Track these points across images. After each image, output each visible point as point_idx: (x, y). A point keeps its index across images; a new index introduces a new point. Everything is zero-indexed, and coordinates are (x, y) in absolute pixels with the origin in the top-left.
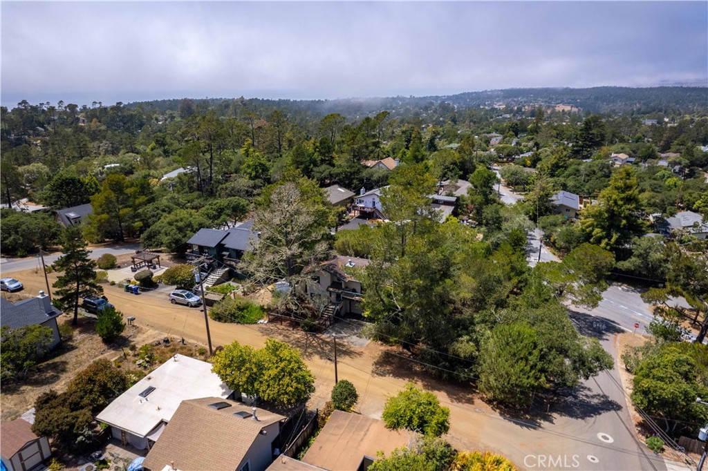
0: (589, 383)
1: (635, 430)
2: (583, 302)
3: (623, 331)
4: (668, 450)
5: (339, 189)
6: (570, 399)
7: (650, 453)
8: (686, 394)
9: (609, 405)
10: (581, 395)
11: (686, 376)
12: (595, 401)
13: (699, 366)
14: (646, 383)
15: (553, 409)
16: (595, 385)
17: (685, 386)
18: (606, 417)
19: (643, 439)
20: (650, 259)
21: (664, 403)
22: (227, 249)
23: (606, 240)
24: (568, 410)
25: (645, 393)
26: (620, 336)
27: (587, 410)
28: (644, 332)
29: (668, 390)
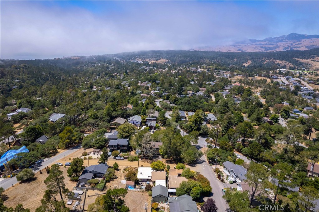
0: (200, 158)
1: (208, 164)
2: (195, 143)
3: (202, 148)
4: (213, 165)
5: (121, 119)
6: (198, 162)
7: (211, 166)
8: (214, 156)
9: (204, 161)
10: (200, 160)
11: (214, 154)
12: (202, 161)
13: (215, 152)
14: (209, 156)
15: (197, 164)
16: (201, 159)
17: (214, 155)
18: (204, 163)
19: (209, 165)
20: (205, 130)
21: (211, 158)
22: (120, 145)
23: (195, 127)
24: (198, 163)
25: (209, 158)
26: (202, 149)
27: (201, 163)
28: (206, 147)
29: (212, 156)
